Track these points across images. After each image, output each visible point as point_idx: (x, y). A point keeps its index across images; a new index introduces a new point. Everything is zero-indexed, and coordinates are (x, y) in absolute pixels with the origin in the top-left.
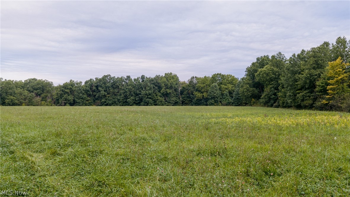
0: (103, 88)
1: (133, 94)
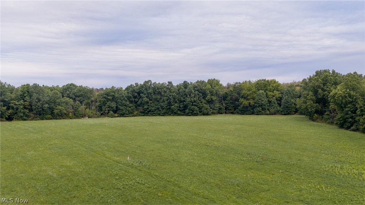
0: (145, 95)
1: (178, 101)
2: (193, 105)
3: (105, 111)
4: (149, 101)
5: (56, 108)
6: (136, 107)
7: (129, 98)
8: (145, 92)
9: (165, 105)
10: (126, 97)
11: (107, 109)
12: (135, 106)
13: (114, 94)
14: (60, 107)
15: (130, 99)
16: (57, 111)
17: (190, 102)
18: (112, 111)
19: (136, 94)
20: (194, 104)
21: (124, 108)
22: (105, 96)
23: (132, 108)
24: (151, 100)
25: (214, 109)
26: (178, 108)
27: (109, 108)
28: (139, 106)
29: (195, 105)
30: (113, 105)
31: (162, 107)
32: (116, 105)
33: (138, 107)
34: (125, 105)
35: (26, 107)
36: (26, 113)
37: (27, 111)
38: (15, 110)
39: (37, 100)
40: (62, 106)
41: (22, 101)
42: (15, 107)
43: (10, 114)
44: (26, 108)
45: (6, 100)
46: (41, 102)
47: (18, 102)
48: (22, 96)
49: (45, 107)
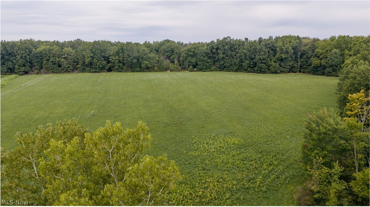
0: (222, 51)
1: (248, 58)
2: (262, 63)
3: (186, 65)
4: (225, 57)
5: (143, 63)
6: (214, 63)
7: (207, 54)
8: (222, 48)
9: (237, 62)
10: (204, 53)
11: (187, 64)
12: (214, 61)
13: (194, 50)
14: (146, 62)
15: (209, 55)
16: (143, 65)
17: (259, 60)
18: (192, 65)
19: (214, 50)
20: (263, 61)
21: (202, 63)
22: (187, 52)
23: (210, 63)
24: (227, 56)
25: (284, 67)
26: (249, 65)
27: (189, 63)
28: (216, 61)
29: (264, 63)
30: (193, 61)
31: (235, 63)
32: (196, 61)
33: (216, 63)
34: (203, 61)
35: (121, 61)
36: (121, 66)
37: (121, 64)
38: (113, 63)
39: (127, 56)
40: (148, 61)
41: (117, 57)
42: (113, 61)
43: (109, 67)
44: (121, 63)
45: (106, 56)
46: (131, 58)
47: (115, 57)
48: (118, 53)
49: (133, 62)
